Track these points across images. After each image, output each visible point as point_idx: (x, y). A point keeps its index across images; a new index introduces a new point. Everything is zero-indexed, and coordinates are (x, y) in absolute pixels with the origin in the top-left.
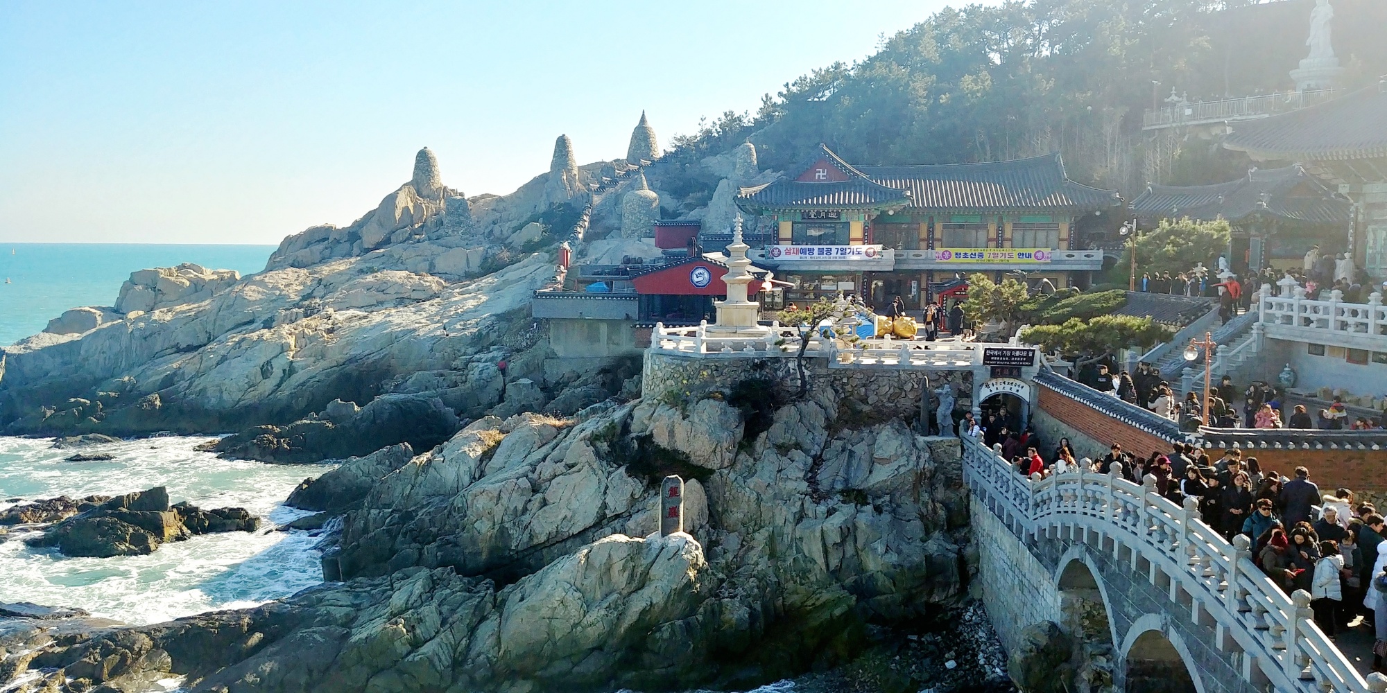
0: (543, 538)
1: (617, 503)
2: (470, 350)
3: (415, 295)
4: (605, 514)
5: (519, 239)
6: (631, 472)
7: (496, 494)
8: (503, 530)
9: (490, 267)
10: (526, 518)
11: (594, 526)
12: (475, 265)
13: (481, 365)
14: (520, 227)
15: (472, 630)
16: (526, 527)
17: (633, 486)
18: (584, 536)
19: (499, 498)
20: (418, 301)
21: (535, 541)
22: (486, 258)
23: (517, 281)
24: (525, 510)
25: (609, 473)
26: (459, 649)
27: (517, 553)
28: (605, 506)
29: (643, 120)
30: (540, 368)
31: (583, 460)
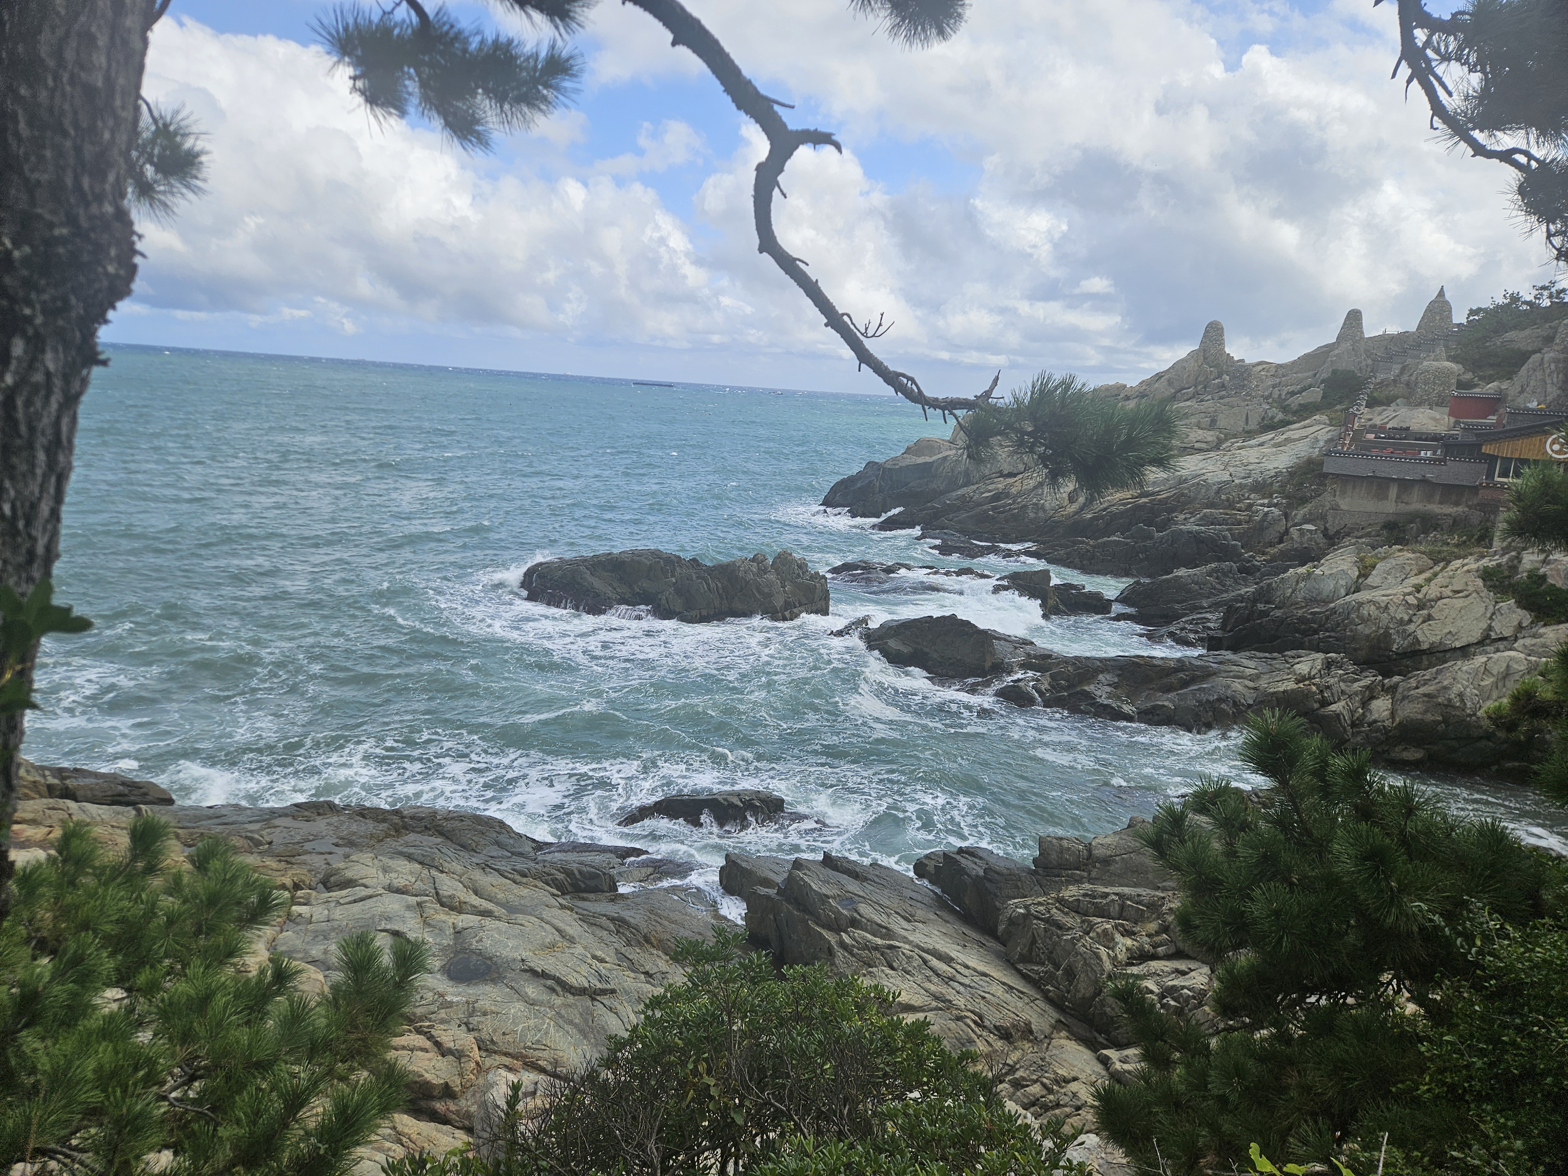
0: (1425, 646)
1: (1503, 627)
2: (1252, 496)
3: (1197, 445)
4: (1488, 637)
5: (1295, 402)
6: (1520, 604)
7: (1383, 605)
8: (1387, 635)
9: (1268, 426)
10: (1411, 627)
11: (1477, 644)
12: (1253, 425)
13: (1266, 509)
14: (1300, 392)
15: (1365, 704)
16: (1410, 635)
17: (1524, 616)
18: (1465, 652)
19: (1386, 607)
20: (1200, 450)
21: (1417, 647)
22: (1263, 419)
23: (1299, 440)
24: (1410, 621)
25: (1497, 602)
26: (1357, 715)
27: (1397, 654)
28: (1490, 628)
29: (1441, 293)
30: (1323, 517)
31: (1471, 589)
